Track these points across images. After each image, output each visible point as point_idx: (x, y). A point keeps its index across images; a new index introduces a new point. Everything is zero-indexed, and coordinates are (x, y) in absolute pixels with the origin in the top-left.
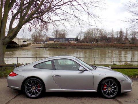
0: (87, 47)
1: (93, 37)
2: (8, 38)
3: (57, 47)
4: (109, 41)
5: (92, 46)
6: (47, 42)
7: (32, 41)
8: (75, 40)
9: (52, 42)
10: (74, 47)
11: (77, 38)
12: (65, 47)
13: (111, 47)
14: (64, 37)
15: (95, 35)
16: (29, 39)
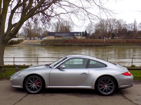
0: (99, 44)
1: (108, 31)
2: (8, 35)
3: (59, 44)
4: (129, 35)
5: (107, 43)
6: (45, 37)
7: (24, 36)
8: (83, 35)
9: (52, 38)
10: (82, 45)
11: (86, 32)
12: (69, 44)
13: (133, 44)
14: (69, 30)
15: (110, 27)
16: (21, 34)
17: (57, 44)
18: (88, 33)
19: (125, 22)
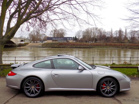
0: (85, 46)
1: (92, 37)
2: (6, 37)
3: (56, 46)
4: (108, 40)
5: (92, 45)
6: (45, 41)
7: (30, 40)
8: (74, 39)
9: (50, 41)
10: (73, 47)
11: (76, 37)
12: (64, 46)
13: (110, 46)
14: (63, 36)
15: (94, 34)
16: (27, 38)
17: (54, 46)
18: (77, 38)
19: (105, 30)
